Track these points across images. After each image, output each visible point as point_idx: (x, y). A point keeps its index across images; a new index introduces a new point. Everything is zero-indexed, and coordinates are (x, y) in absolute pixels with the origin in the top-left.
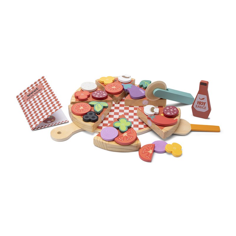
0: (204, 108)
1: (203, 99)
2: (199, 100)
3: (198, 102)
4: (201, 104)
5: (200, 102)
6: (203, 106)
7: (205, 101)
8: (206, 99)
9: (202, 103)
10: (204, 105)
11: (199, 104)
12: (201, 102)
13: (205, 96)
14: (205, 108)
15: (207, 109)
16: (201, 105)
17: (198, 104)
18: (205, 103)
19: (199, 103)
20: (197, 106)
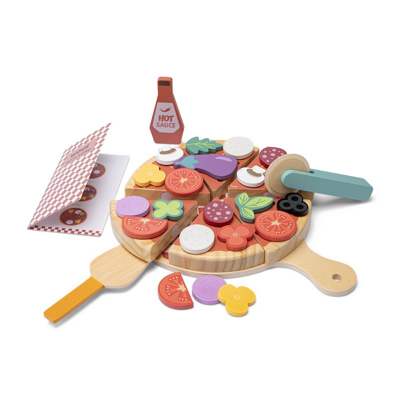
0: (171, 125)
1: (168, 110)
2: (162, 114)
3: (160, 116)
4: (165, 120)
5: (163, 116)
6: (169, 122)
7: (172, 112)
8: (173, 109)
9: (167, 118)
10: (171, 120)
11: (162, 121)
12: (166, 116)
13: (171, 105)
14: (173, 125)
15: (177, 127)
16: (165, 122)
17: (160, 120)
18: (172, 117)
19: (162, 118)
20: (160, 125)
